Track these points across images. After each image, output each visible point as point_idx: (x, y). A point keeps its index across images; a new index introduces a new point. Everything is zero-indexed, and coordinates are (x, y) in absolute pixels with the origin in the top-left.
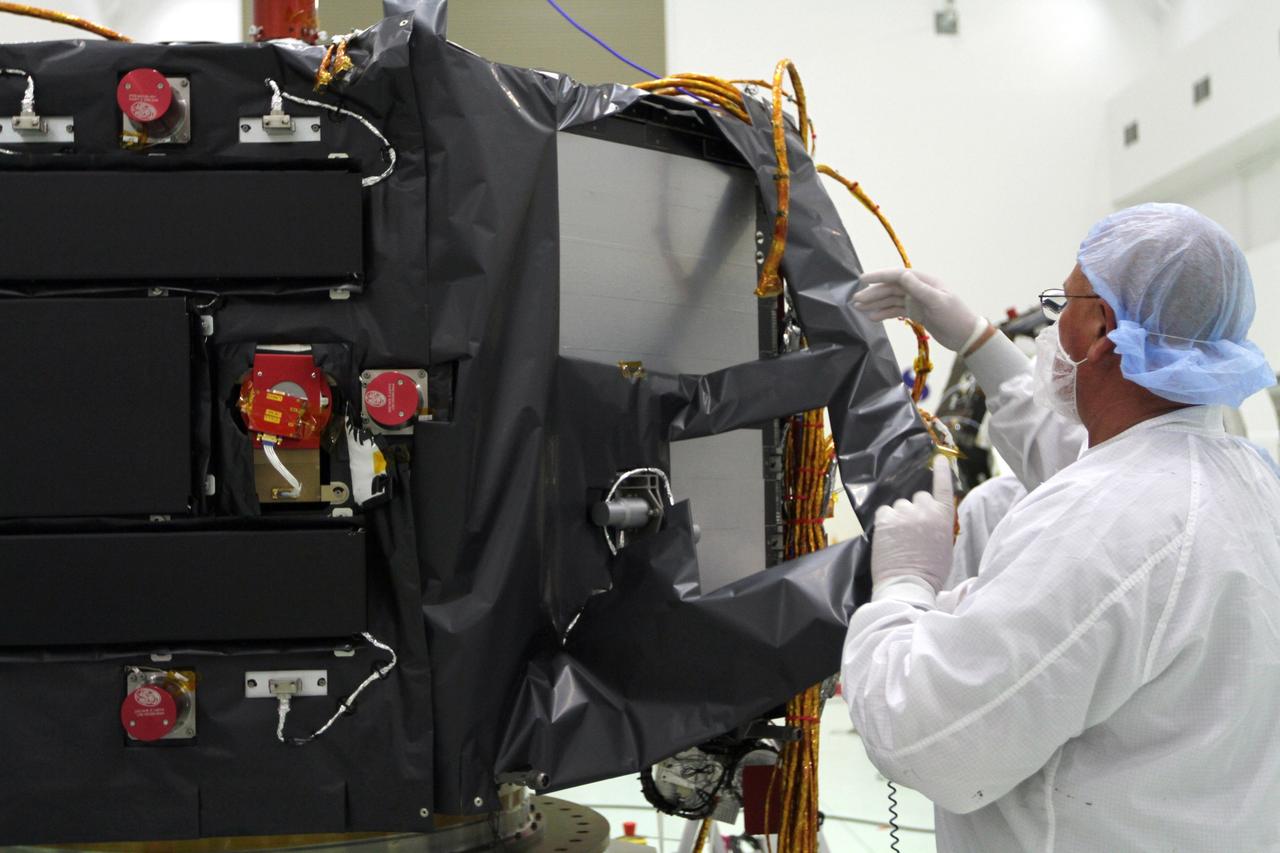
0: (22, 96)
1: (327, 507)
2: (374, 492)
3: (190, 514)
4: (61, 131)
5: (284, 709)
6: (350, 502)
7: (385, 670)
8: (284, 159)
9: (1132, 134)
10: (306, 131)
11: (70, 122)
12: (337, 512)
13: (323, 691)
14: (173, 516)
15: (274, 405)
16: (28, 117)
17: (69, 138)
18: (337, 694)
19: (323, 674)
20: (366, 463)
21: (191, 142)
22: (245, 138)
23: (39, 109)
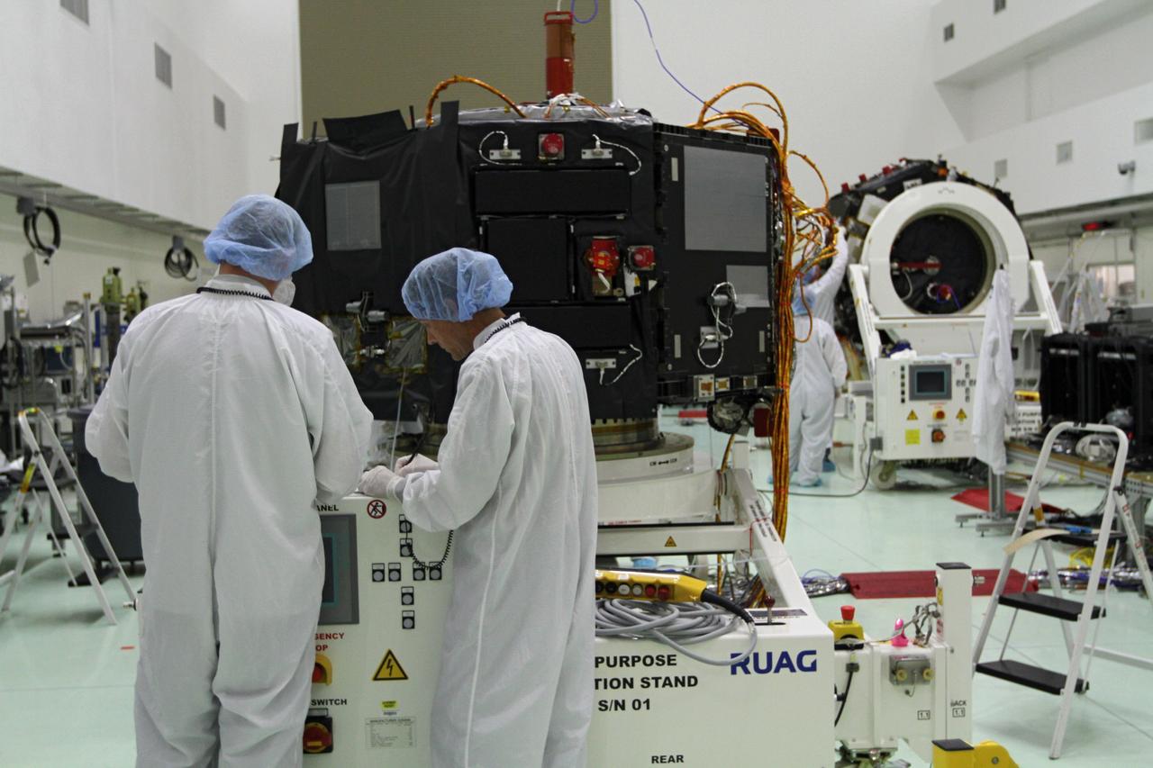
0: (503, 142)
1: (616, 298)
2: (635, 292)
3: (566, 300)
4: (515, 155)
5: (602, 372)
6: (625, 296)
7: (637, 359)
8: (598, 164)
9: (949, 33)
10: (607, 154)
11: (519, 151)
12: (620, 300)
13: (614, 366)
14: (560, 301)
15: (601, 258)
16: (506, 150)
17: (518, 157)
18: (620, 368)
19: (614, 360)
20: (631, 281)
21: (565, 159)
22: (584, 157)
23: (510, 147)
